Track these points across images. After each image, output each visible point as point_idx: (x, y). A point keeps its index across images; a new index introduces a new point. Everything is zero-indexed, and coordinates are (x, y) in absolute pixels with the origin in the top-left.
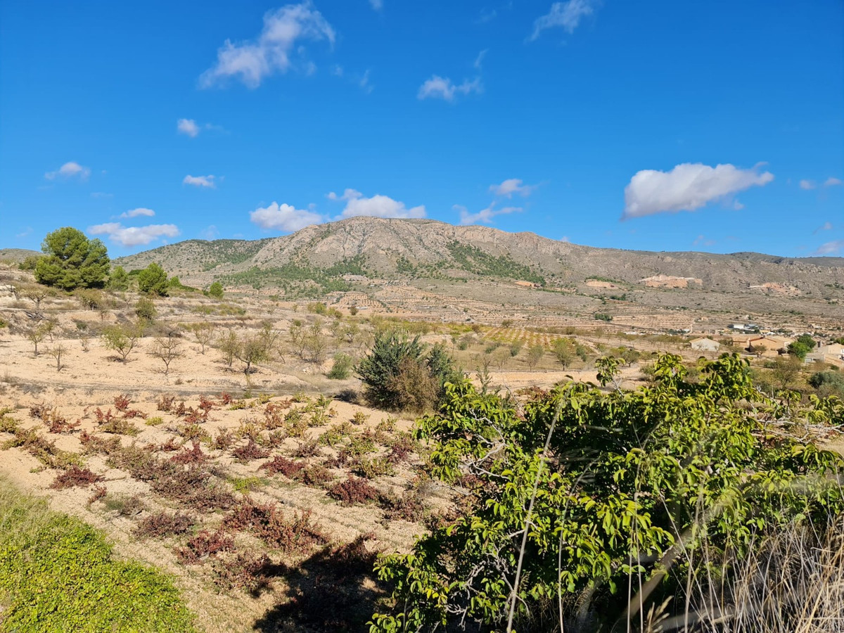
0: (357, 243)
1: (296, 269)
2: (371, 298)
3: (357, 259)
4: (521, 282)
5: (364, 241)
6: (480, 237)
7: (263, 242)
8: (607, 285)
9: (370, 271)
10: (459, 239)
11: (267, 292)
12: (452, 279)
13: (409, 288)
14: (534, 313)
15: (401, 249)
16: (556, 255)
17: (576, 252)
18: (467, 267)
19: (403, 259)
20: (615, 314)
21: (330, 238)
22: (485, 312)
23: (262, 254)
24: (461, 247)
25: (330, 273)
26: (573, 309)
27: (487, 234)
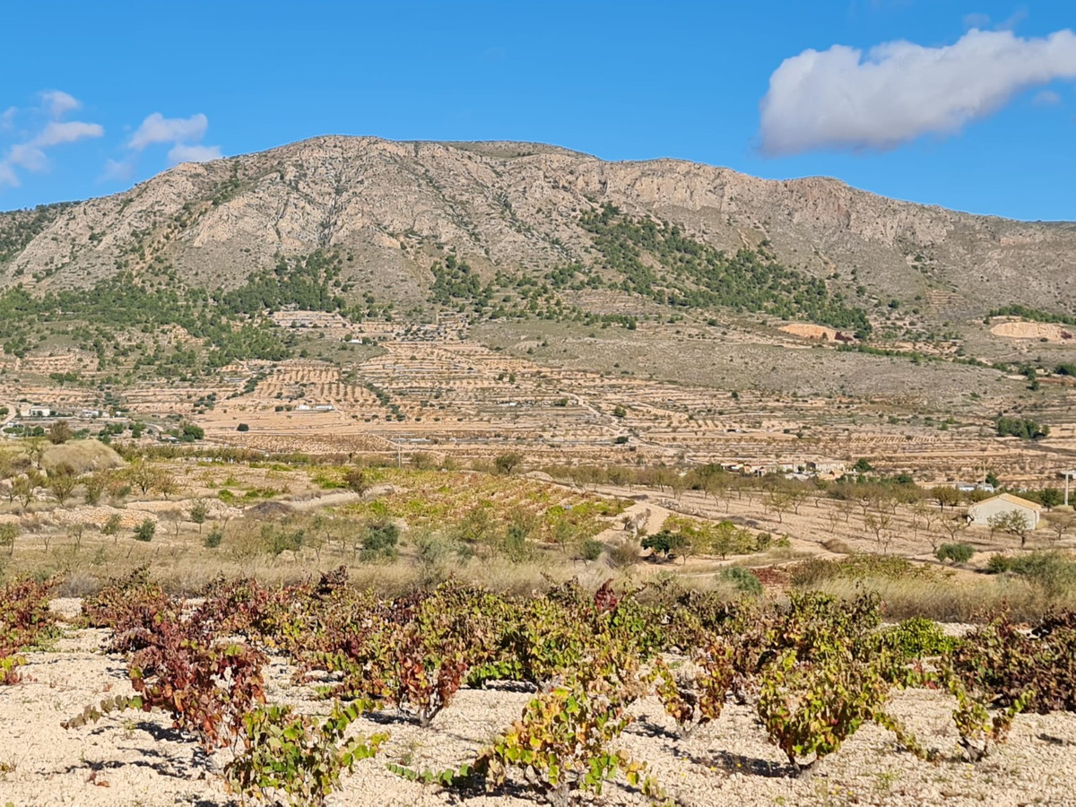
0: (318, 215)
1: (135, 294)
2: (348, 379)
3: (316, 261)
4: (799, 328)
5: (337, 209)
6: (681, 194)
7: (44, 215)
8: (1052, 332)
9: (353, 298)
10: (617, 201)
11: (44, 363)
12: (591, 319)
13: (467, 347)
14: (821, 419)
15: (447, 232)
16: (905, 244)
17: (964, 234)
18: (640, 283)
19: (451, 262)
20: (1057, 419)
21: (237, 203)
22: (677, 417)
23: (37, 251)
24: (625, 226)
25: (237, 304)
26: (941, 403)
27: (701, 184)
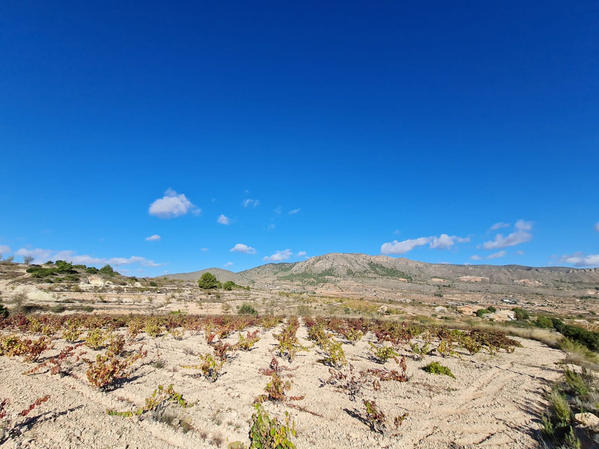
0: (331, 263)
1: (307, 274)
2: (335, 286)
3: (331, 269)
4: (401, 279)
5: (333, 262)
6: (382, 260)
7: (295, 263)
8: (442, 280)
9: (336, 274)
10: (373, 261)
11: (295, 283)
12: (370, 278)
13: (352, 281)
14: (406, 293)
15: (349, 265)
16: (417, 267)
17: (425, 265)
18: (377, 272)
19: (349, 269)
20: (444, 294)
21: (320, 262)
22: (383, 292)
23: (294, 268)
24: (374, 264)
25: (320, 275)
26: (425, 291)
27: (385, 259)
